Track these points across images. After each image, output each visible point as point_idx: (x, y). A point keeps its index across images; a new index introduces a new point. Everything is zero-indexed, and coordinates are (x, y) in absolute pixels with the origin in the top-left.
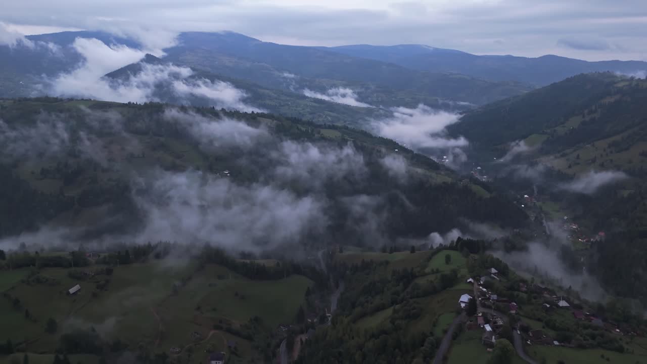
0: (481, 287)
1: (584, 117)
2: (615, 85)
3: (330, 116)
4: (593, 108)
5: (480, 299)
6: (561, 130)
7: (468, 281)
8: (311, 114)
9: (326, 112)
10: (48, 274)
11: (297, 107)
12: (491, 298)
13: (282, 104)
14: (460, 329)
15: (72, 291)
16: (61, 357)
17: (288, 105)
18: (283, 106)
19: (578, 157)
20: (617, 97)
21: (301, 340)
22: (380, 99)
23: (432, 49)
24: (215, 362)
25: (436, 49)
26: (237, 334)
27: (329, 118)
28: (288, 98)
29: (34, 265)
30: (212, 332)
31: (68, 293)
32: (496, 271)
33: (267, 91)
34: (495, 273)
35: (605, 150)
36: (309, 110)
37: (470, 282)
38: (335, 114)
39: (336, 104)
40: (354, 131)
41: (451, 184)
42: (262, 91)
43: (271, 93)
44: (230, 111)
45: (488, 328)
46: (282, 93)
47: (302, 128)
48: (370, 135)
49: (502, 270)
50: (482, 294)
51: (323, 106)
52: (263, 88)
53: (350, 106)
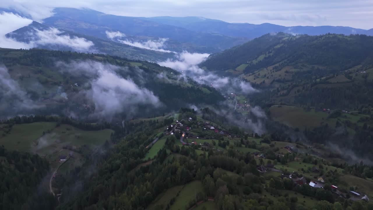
0: (180, 123)
1: (266, 55)
2: (283, 39)
3: (142, 56)
4: (271, 51)
5: (176, 126)
6: (255, 62)
7: (176, 121)
8: (131, 55)
9: (141, 54)
11: (123, 51)
14: (162, 135)
17: (118, 50)
18: (115, 51)
19: (259, 75)
20: (282, 45)
22: (172, 47)
23: (205, 19)
25: (208, 19)
28: (119, 47)
30: (62, 150)
33: (105, 43)
34: (191, 119)
35: (271, 71)
36: (130, 53)
38: (145, 55)
39: (147, 50)
40: (150, 63)
41: (192, 87)
42: (103, 42)
43: (109, 44)
44: (79, 53)
45: (172, 134)
46: (115, 43)
47: (119, 61)
48: (159, 66)
49: (194, 119)
50: (179, 125)
51: (139, 51)
52: (104, 41)
53: (155, 51)
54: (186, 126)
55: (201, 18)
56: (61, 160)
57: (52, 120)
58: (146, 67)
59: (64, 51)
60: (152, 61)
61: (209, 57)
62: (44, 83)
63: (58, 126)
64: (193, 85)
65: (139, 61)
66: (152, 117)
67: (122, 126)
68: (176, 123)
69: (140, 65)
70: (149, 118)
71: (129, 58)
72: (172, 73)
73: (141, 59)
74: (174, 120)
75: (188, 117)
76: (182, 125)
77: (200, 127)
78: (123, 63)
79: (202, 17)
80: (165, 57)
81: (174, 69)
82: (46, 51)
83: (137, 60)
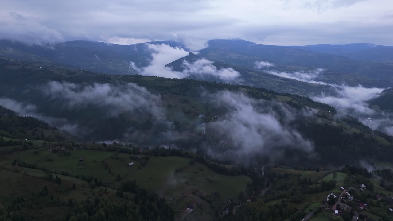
0: (347, 193)
3: (292, 88)
5: (342, 198)
7: (340, 188)
8: (278, 87)
9: (290, 86)
10: (121, 155)
11: (270, 83)
12: (349, 199)
13: (261, 81)
14: (320, 210)
15: (130, 164)
16: (120, 191)
17: (265, 81)
21: (237, 208)
22: (330, 79)
23: (375, 46)
24: (189, 209)
25: (379, 46)
26: (203, 198)
27: (291, 90)
28: (266, 77)
29: (116, 151)
30: (191, 195)
31: (128, 165)
32: (365, 187)
34: (364, 188)
36: (278, 85)
37: (341, 189)
38: (296, 88)
39: (298, 81)
40: (301, 97)
41: (360, 133)
42: (250, 73)
43: (255, 74)
44: (224, 84)
45: (337, 212)
46: (262, 74)
47: (264, 94)
48: (312, 101)
49: (370, 187)
50: (345, 196)
51: (288, 82)
52: (251, 71)
53: (307, 83)
54: (358, 200)
55: (371, 45)
56: (188, 209)
57: (187, 156)
58: (297, 102)
59: (210, 82)
60: (304, 94)
61: (384, 93)
62: (187, 113)
63: (192, 163)
64: (361, 130)
65: (288, 95)
66: (301, 170)
67: (261, 174)
68: (340, 191)
69: (289, 99)
70: (296, 169)
71: (276, 90)
72: (329, 111)
73: (290, 91)
74: (336, 185)
75: (359, 183)
76: (351, 198)
77: (382, 204)
78: (269, 96)
79: (373, 44)
80: (318, 90)
81: (331, 106)
82: (194, 81)
83: (286, 93)
